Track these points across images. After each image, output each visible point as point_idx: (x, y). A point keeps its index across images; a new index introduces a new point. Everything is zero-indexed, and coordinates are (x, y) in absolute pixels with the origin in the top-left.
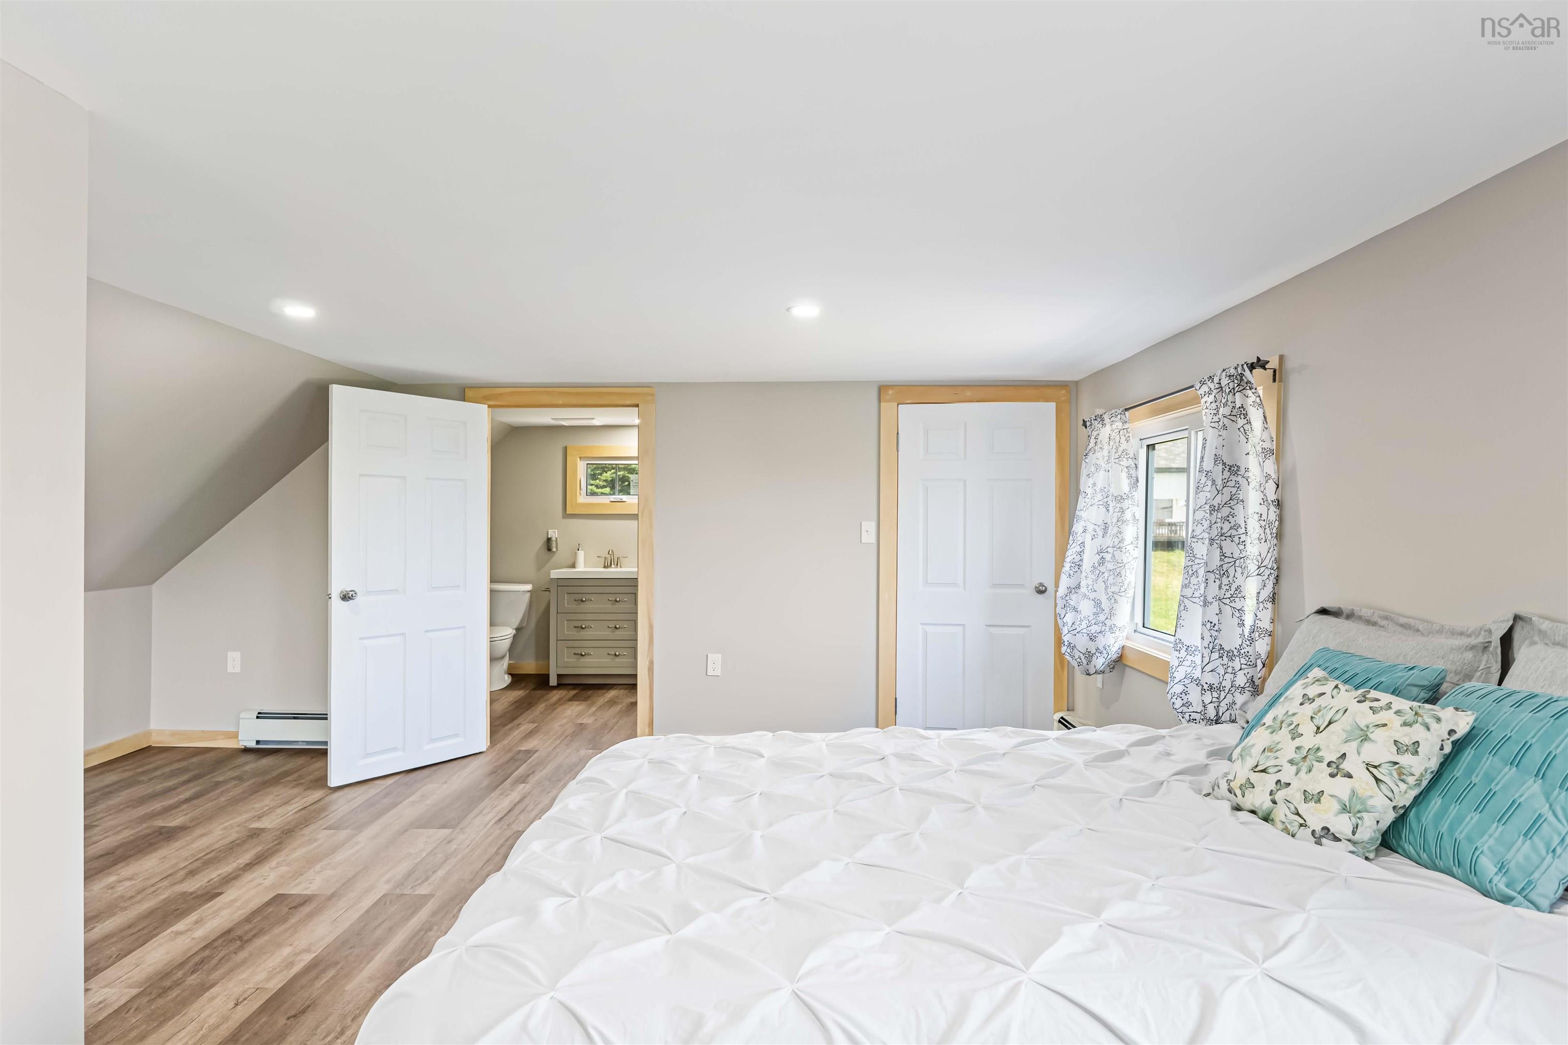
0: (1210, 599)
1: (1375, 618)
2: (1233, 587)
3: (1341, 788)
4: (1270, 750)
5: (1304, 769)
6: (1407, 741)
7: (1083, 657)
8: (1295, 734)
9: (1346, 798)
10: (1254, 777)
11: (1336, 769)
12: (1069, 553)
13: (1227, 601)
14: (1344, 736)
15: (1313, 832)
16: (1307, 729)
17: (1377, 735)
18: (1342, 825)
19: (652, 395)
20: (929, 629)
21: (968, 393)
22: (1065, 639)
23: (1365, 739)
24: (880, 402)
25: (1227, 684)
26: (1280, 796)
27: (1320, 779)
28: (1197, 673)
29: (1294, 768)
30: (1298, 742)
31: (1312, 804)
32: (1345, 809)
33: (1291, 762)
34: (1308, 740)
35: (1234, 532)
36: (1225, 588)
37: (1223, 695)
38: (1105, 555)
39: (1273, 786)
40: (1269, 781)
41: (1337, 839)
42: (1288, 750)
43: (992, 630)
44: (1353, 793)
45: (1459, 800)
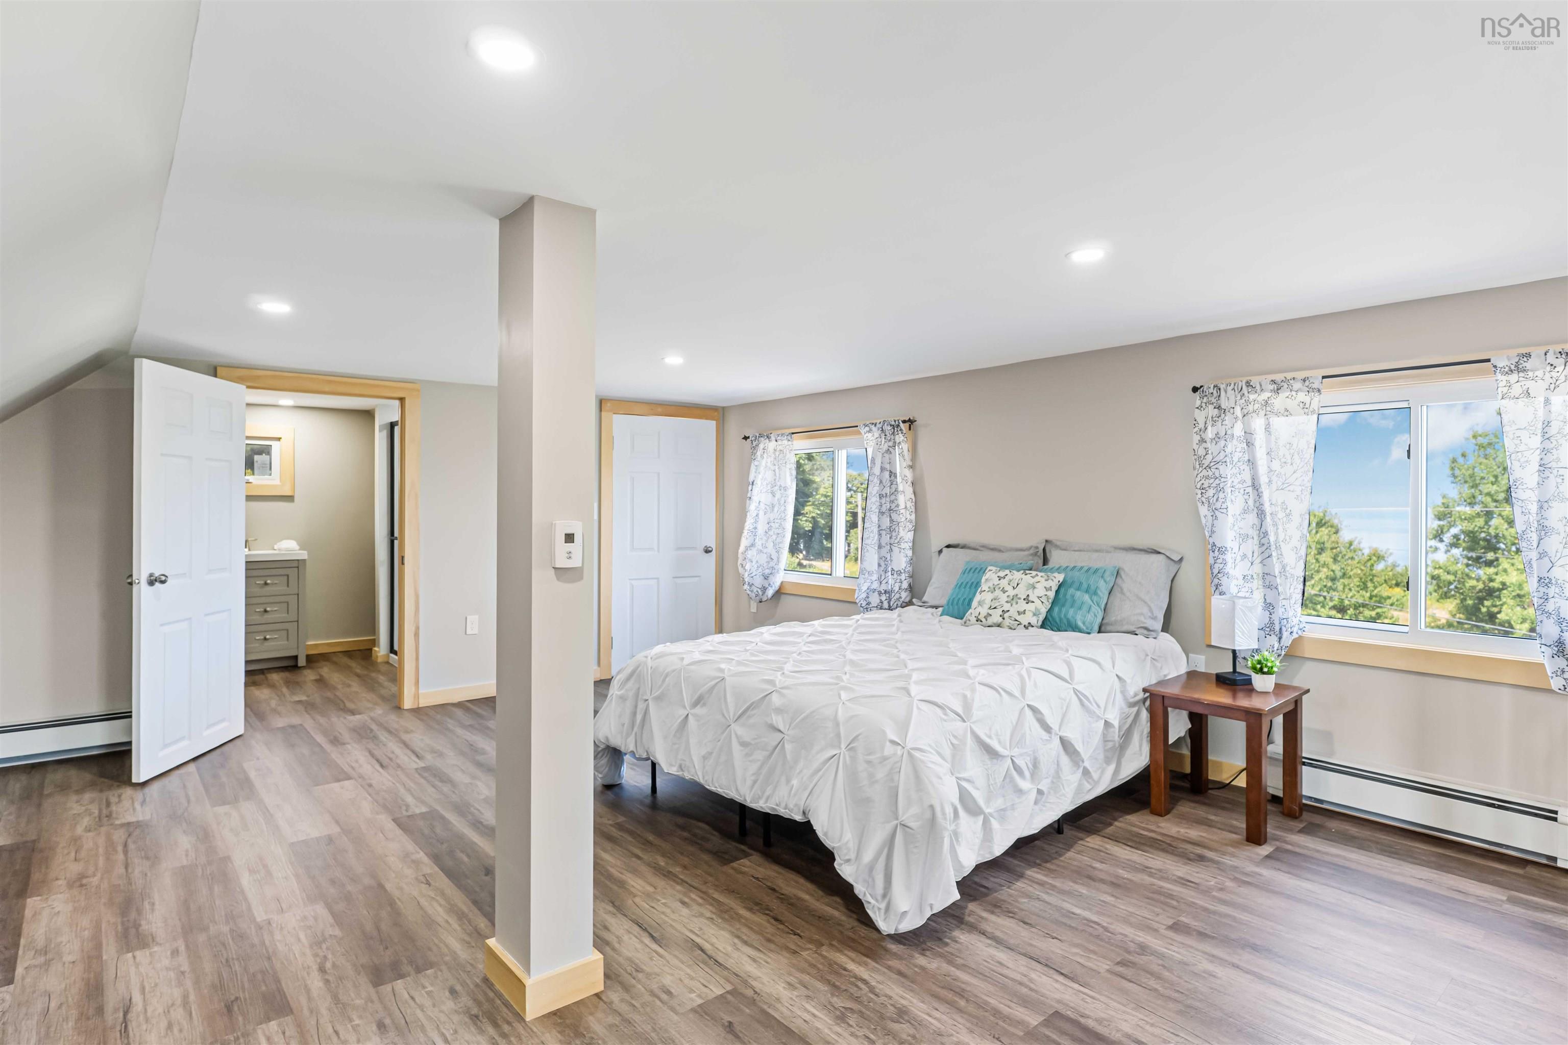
0: (883, 544)
1: (977, 547)
2: (899, 537)
3: (1031, 607)
4: (995, 599)
5: (1014, 603)
6: (1048, 586)
7: (759, 591)
8: (1004, 591)
9: (1034, 610)
10: (991, 612)
11: (1027, 600)
12: (747, 524)
13: (896, 545)
14: (1025, 588)
15: (1025, 626)
16: (1009, 588)
17: (1037, 585)
18: (1034, 621)
19: (418, 391)
20: (634, 582)
21: (660, 410)
22: (746, 580)
23: (1034, 588)
24: (601, 410)
25: (896, 589)
26: (1006, 615)
27: (1022, 606)
28: (875, 585)
29: (1009, 604)
30: (1007, 594)
31: (1022, 615)
32: (1034, 615)
33: (1007, 602)
34: (1011, 592)
35: (896, 509)
36: (894, 538)
37: (893, 594)
38: (772, 524)
39: (1001, 613)
40: (999, 612)
41: (1033, 626)
42: (1004, 598)
43: (679, 581)
44: (1036, 608)
45: (1063, 605)
